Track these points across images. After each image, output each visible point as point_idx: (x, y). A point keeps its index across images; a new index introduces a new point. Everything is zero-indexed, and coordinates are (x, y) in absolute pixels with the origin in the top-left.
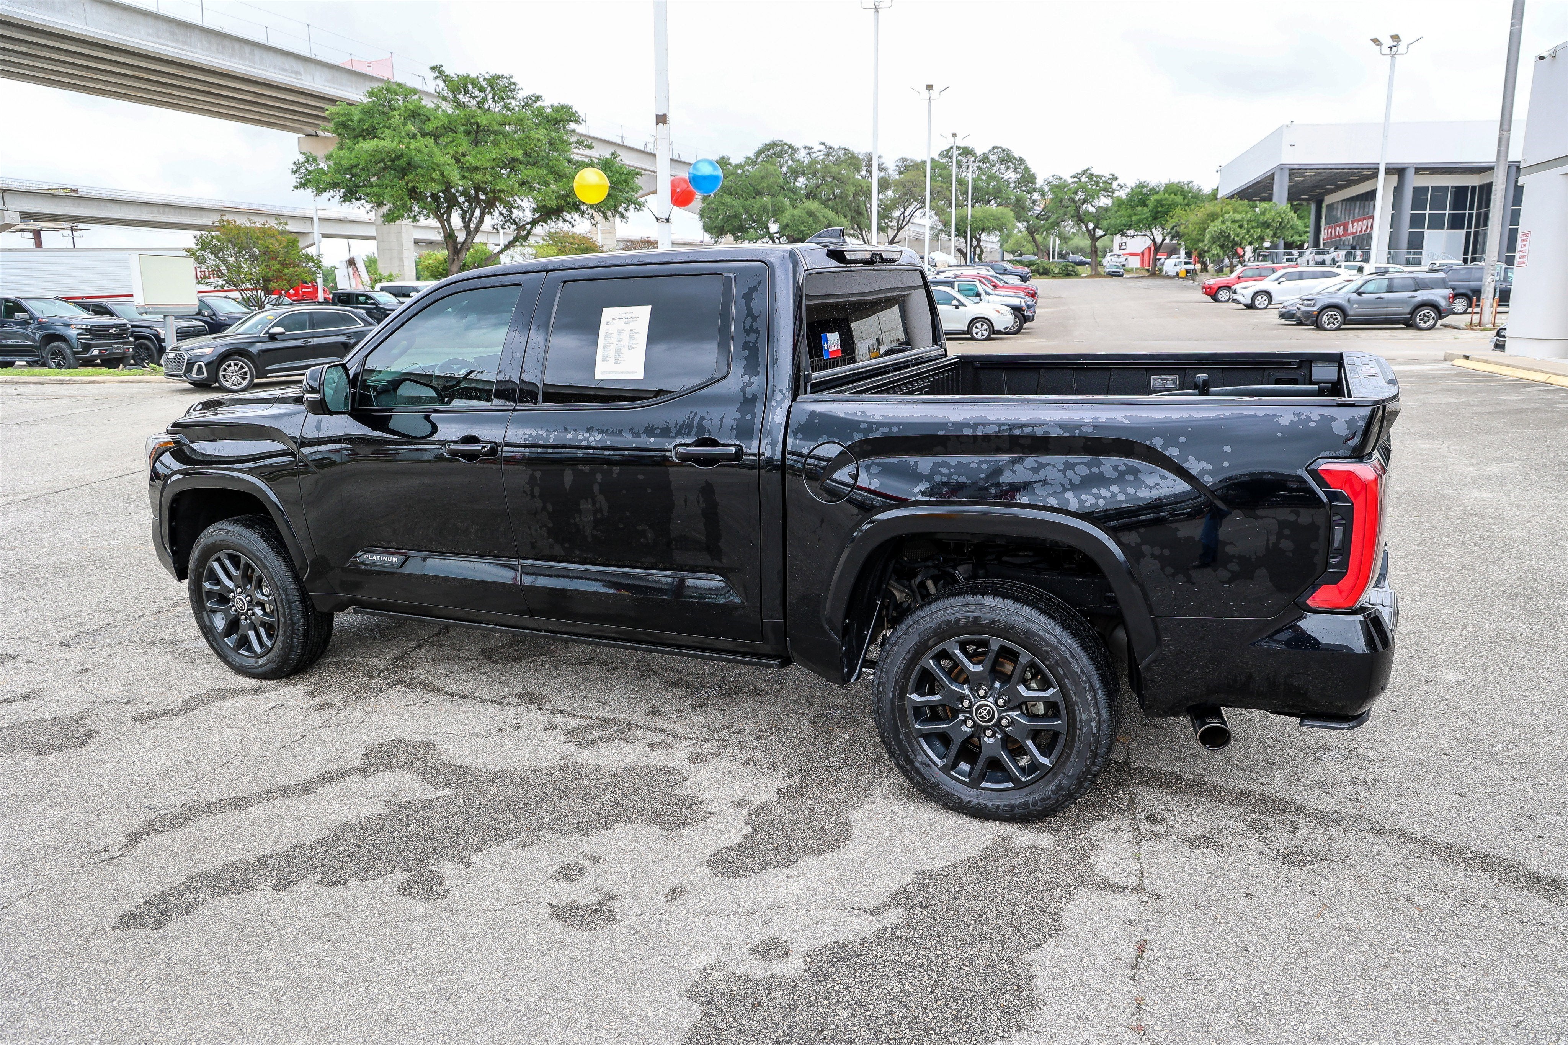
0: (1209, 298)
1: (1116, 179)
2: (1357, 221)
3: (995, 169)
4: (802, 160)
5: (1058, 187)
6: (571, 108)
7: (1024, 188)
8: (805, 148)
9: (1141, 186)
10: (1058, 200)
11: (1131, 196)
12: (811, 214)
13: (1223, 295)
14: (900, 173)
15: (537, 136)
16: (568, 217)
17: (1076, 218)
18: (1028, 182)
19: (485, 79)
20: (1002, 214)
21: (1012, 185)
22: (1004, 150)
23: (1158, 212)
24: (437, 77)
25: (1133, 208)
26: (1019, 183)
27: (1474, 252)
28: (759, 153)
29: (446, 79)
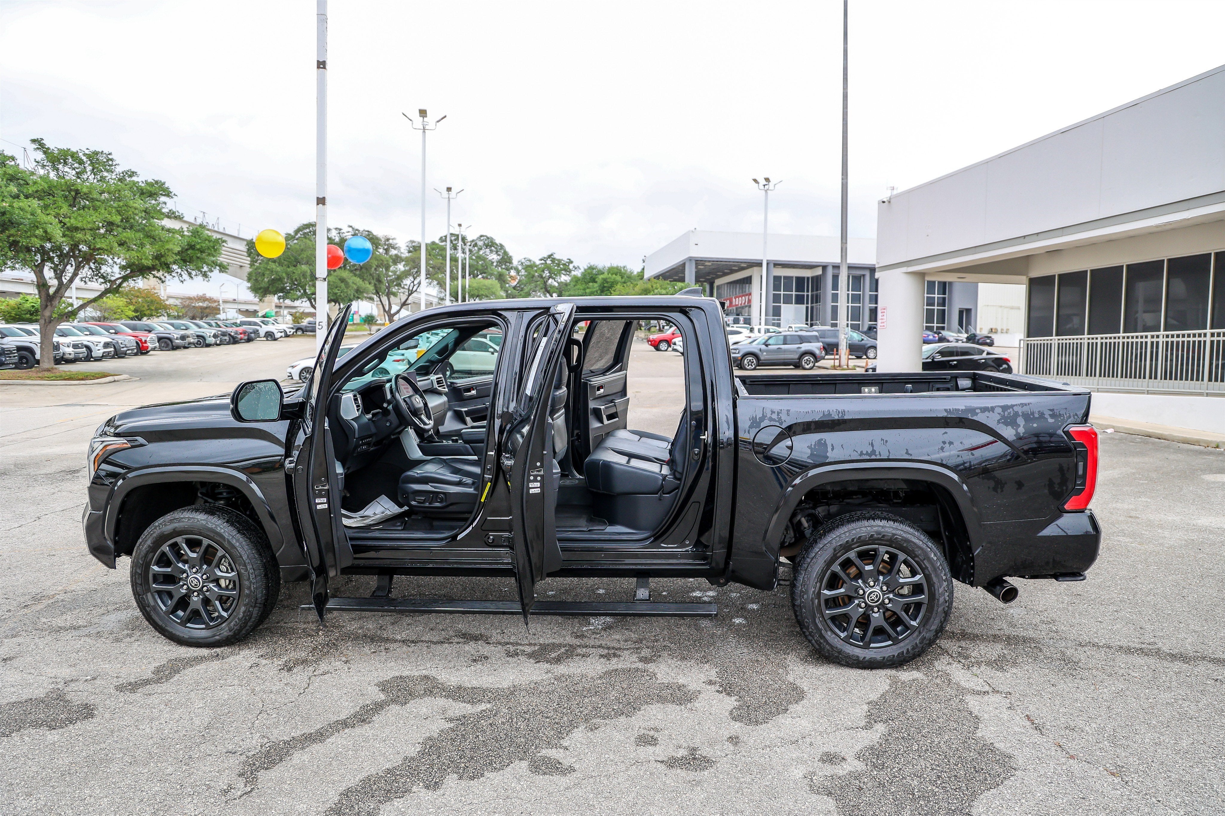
0: (652, 348)
1: (572, 262)
2: (738, 297)
3: (481, 253)
4: (334, 238)
5: (529, 267)
6: (164, 183)
7: (503, 267)
8: (336, 229)
9: (591, 268)
10: (530, 276)
11: (584, 274)
12: (342, 280)
13: (663, 346)
14: (409, 252)
15: (135, 205)
16: (160, 274)
17: (544, 290)
18: (506, 262)
19: (85, 155)
20: (492, 285)
21: (495, 264)
22: (488, 238)
23: (604, 287)
24: (38, 148)
25: (587, 283)
26: (500, 263)
27: (812, 320)
28: (297, 231)
29: (46, 151)
